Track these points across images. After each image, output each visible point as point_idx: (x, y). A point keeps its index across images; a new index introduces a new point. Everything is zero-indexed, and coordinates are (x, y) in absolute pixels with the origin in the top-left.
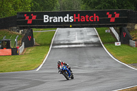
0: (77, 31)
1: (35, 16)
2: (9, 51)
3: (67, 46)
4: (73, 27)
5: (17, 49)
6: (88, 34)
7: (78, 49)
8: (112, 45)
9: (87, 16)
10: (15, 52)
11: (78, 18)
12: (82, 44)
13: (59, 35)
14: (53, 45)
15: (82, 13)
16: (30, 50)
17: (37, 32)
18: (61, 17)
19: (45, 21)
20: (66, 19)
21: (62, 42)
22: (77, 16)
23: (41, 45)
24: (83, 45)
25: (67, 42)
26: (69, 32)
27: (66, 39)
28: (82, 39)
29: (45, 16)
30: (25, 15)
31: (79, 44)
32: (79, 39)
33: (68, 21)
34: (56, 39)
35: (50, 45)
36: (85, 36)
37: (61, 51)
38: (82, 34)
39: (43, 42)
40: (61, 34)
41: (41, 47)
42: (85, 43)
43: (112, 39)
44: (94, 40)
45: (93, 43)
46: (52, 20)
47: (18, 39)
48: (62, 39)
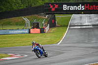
0: (87, 16)
1: (57, 6)
2: (38, 30)
3: (80, 27)
4: (84, 13)
5: (44, 29)
6: (95, 19)
7: (88, 29)
9: (94, 6)
10: (42, 31)
12: (90, 25)
13: (74, 19)
14: (70, 26)
16: (53, 29)
17: (58, 17)
18: (76, 7)
19: (64, 9)
20: (79, 8)
21: (76, 24)
22: (87, 6)
23: (61, 26)
24: (91, 27)
25: (80, 24)
26: (81, 17)
27: (79, 22)
28: (90, 22)
29: (64, 5)
30: (50, 5)
31: (89, 25)
32: (88, 22)
33: (80, 9)
34: (72, 22)
35: (67, 26)
36: (93, 20)
37: (76, 30)
38: (91, 18)
39: (62, 24)
40: (76, 19)
41: (61, 28)
42: (93, 25)
46: (69, 8)
47: (45, 22)
48: (76, 22)
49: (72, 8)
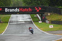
0: (21, 16)
3: (16, 23)
4: (19, 14)
6: (26, 18)
7: (21, 24)
8: (37, 23)
9: (26, 9)
11: (22, 10)
13: (12, 18)
14: (10, 22)
15: (24, 8)
18: (14, 10)
22: (21, 9)
23: (4, 22)
25: (16, 21)
26: (17, 16)
28: (23, 20)
31: (22, 22)
34: (11, 20)
36: (25, 18)
37: (14, 25)
38: (23, 17)
40: (14, 17)
42: (25, 22)
43: (37, 20)
44: (29, 20)
45: (28, 22)
48: (14, 20)
49: (11, 10)
